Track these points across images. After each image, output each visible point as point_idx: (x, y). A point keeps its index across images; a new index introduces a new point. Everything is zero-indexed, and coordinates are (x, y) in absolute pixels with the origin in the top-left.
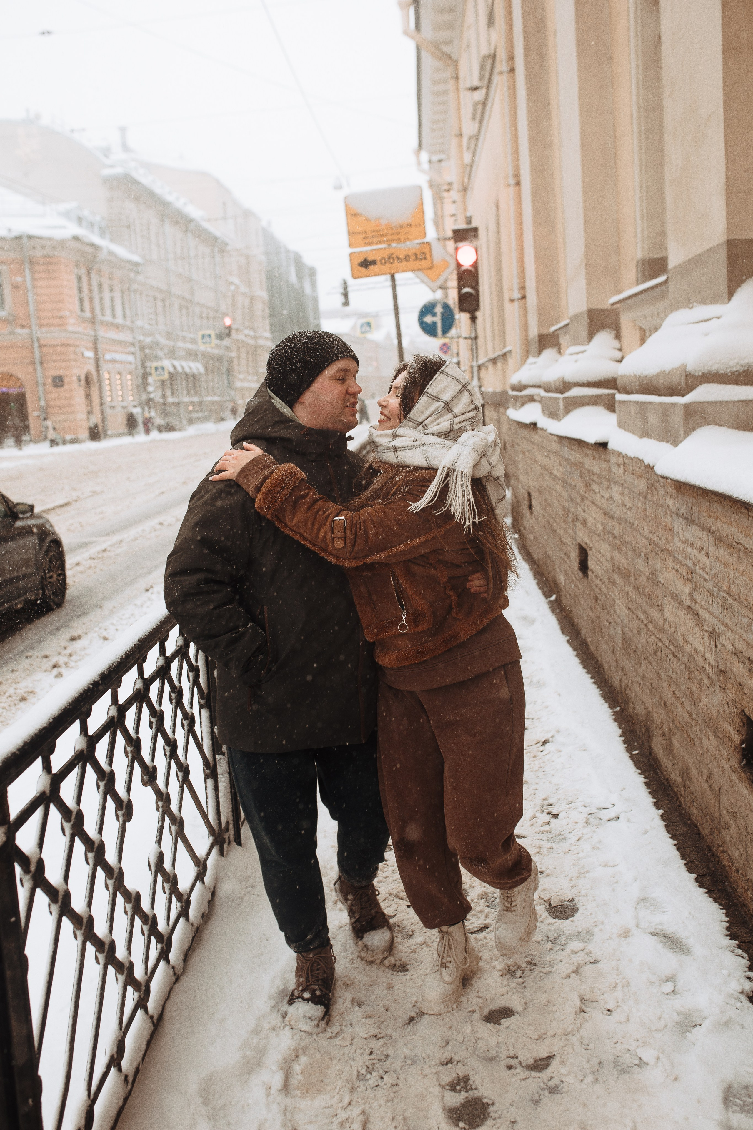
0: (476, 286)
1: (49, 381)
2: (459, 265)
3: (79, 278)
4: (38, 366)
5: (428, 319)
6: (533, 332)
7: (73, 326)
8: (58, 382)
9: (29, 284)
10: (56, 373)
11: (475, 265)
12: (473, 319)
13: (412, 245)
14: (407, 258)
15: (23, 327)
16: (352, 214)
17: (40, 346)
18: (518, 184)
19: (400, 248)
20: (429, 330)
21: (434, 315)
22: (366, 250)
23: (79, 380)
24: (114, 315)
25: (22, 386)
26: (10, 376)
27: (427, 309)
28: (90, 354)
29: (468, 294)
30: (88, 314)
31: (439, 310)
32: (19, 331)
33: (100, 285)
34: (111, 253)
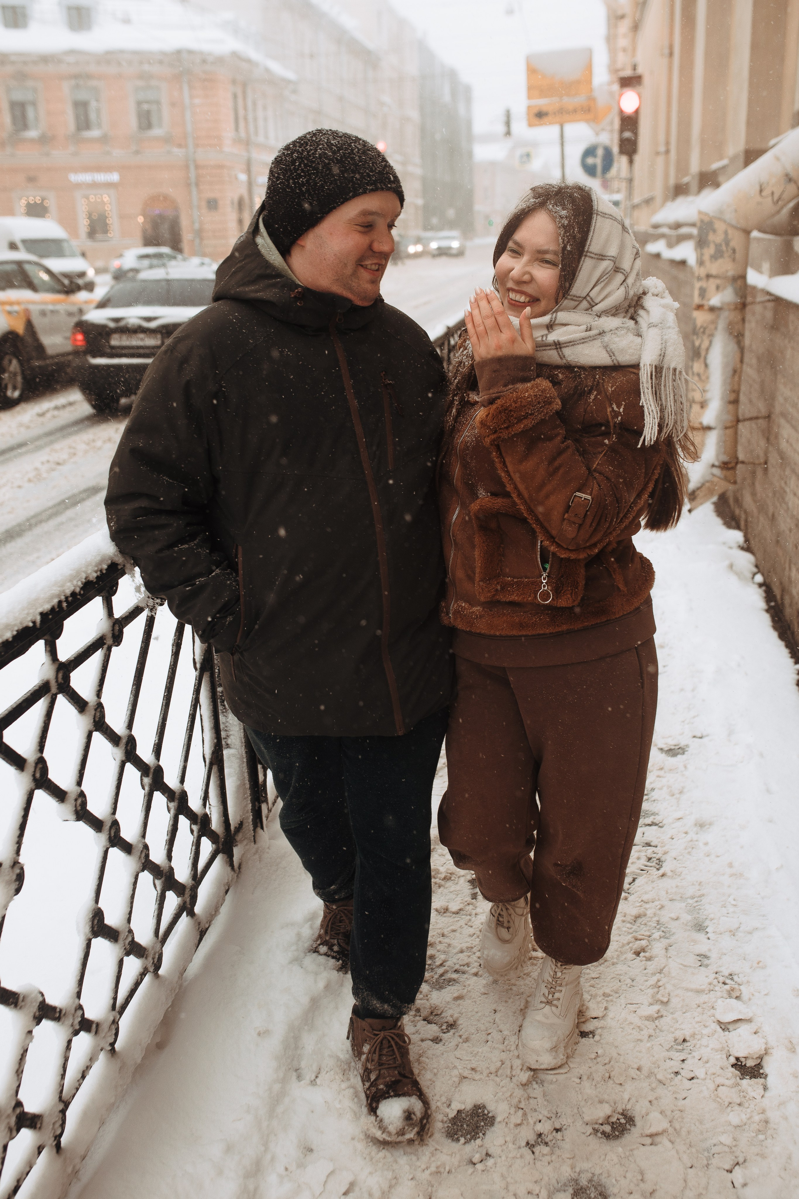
0: (635, 133)
1: (204, 204)
2: (621, 111)
3: (235, 96)
4: (194, 190)
5: (590, 161)
6: (672, 182)
7: (228, 147)
8: (212, 204)
9: (187, 100)
10: (211, 195)
11: (637, 112)
12: (631, 162)
13: (579, 100)
14: (575, 111)
15: (180, 146)
16: (532, 71)
17: (197, 167)
18: (671, 54)
19: (570, 102)
20: (590, 171)
21: (595, 156)
22: (542, 103)
23: (232, 203)
24: (266, 137)
25: (176, 209)
26: (166, 198)
27: (590, 152)
28: (243, 177)
29: (628, 140)
30: (243, 134)
31: (600, 152)
32: (176, 150)
33: (254, 104)
34: (267, 70)
